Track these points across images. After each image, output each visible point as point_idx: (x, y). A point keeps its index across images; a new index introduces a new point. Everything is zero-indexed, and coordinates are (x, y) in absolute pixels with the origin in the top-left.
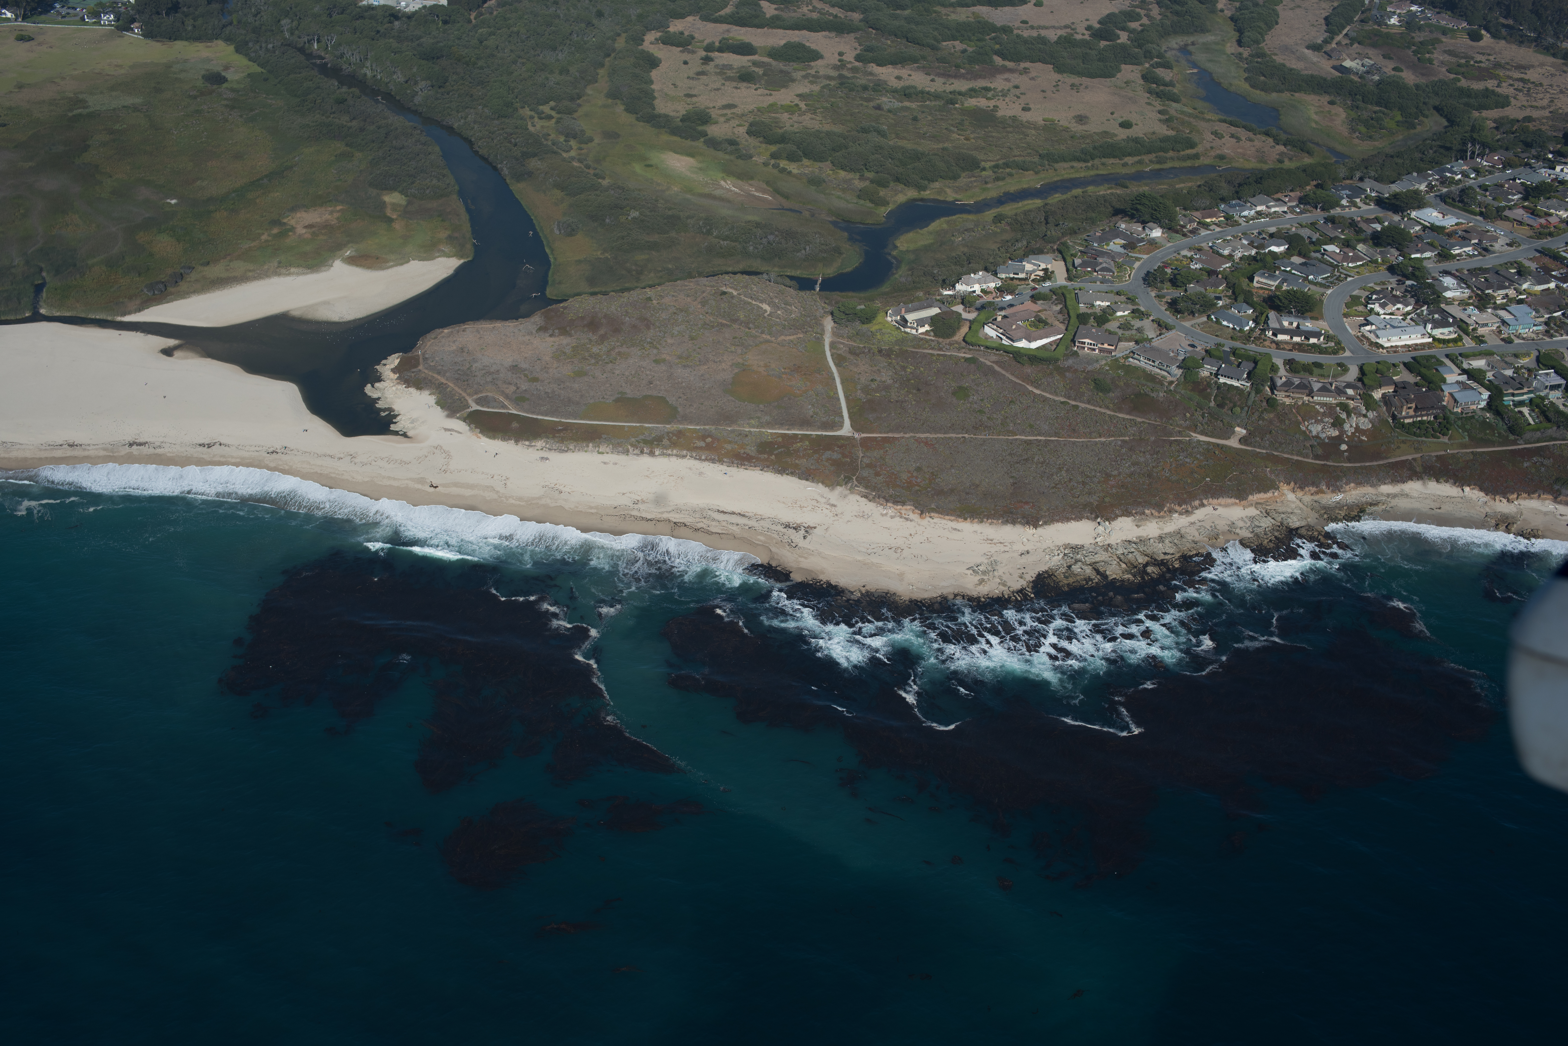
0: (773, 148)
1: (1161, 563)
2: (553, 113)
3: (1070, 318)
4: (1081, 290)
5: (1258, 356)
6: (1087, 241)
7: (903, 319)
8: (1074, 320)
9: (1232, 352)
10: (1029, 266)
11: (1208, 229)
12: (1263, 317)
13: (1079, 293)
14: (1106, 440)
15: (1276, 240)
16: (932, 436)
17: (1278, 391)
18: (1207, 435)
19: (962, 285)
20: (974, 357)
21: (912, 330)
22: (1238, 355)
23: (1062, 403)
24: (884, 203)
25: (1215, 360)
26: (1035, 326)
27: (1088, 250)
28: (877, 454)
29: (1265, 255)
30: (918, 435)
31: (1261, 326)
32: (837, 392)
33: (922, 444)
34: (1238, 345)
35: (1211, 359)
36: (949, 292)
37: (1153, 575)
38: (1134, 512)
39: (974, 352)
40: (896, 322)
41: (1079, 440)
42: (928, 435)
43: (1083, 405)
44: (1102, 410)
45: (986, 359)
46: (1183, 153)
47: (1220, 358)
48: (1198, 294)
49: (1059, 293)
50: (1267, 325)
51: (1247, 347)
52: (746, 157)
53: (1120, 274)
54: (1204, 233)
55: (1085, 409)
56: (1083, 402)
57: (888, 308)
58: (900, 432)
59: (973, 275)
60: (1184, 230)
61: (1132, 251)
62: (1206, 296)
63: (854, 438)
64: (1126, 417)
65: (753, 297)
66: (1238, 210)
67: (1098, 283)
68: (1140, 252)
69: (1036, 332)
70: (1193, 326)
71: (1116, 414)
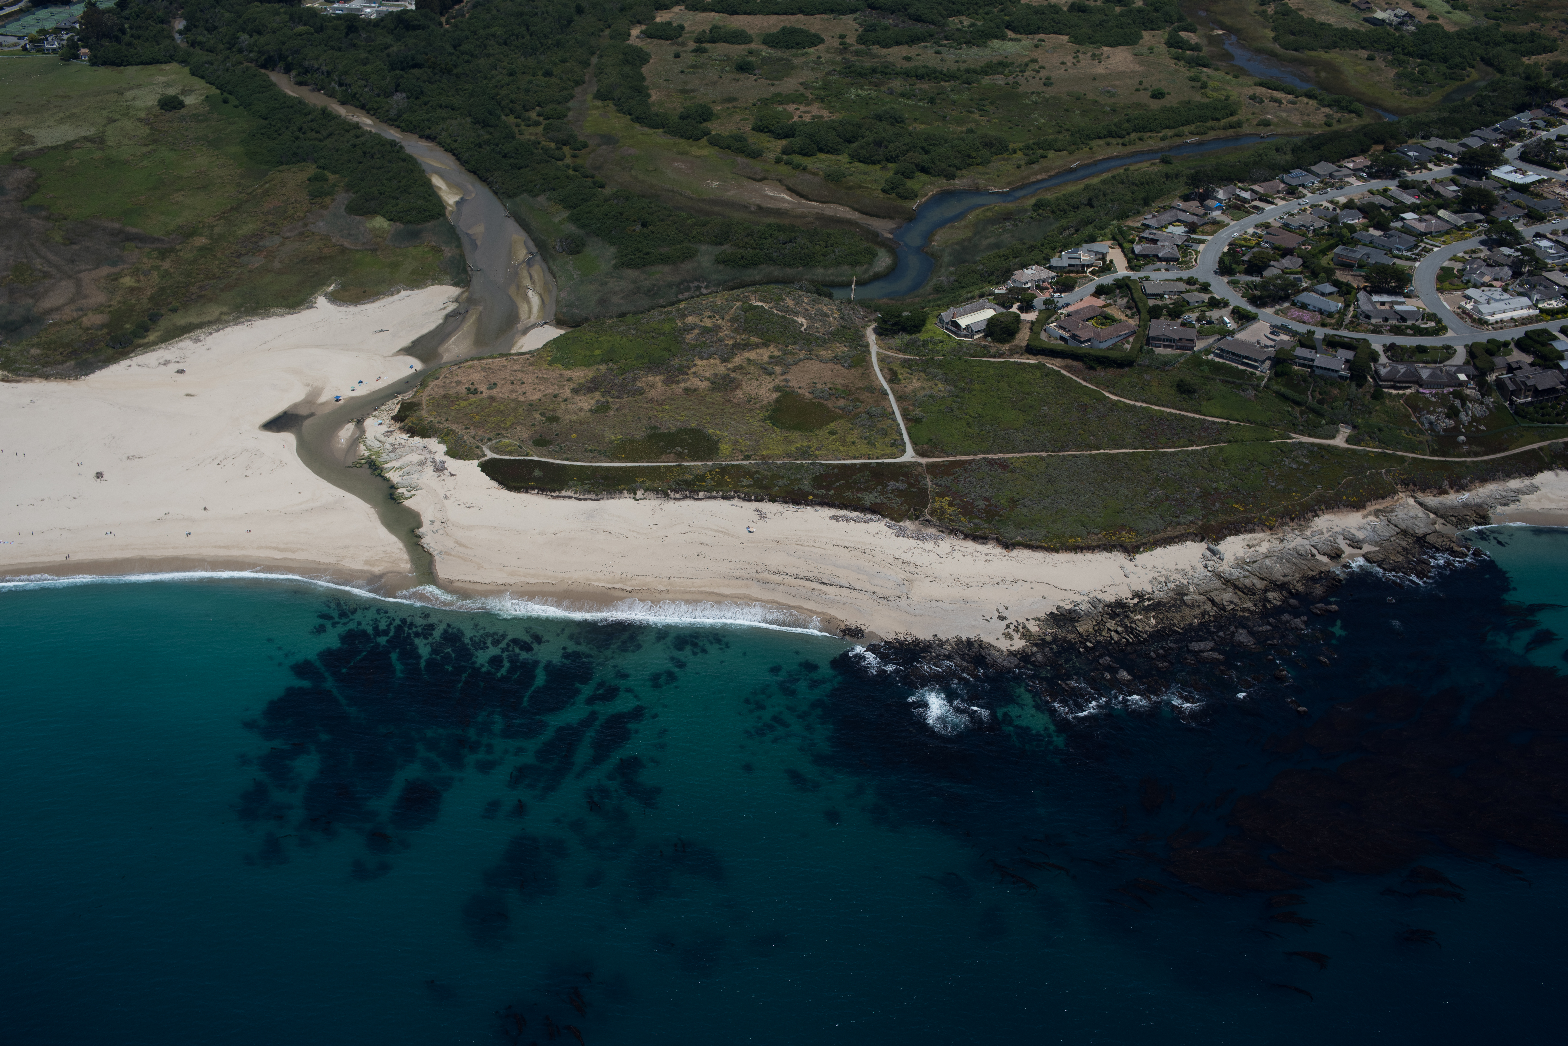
0: (784, 142)
2: (541, 119)
3: (1139, 312)
4: (1147, 280)
5: (1355, 343)
6: (1143, 225)
7: (956, 325)
8: (1144, 314)
9: (1324, 339)
10: (1085, 257)
11: (1272, 203)
12: (1351, 297)
13: (1146, 283)
14: (1199, 448)
15: (1349, 211)
16: (1006, 456)
17: (1382, 381)
18: (1310, 436)
19: (1014, 281)
20: (1040, 362)
21: (966, 336)
22: (1332, 344)
23: (1145, 408)
24: (913, 196)
25: (1308, 351)
26: (1102, 324)
27: (1146, 234)
28: (947, 480)
29: (1341, 228)
30: (991, 456)
31: (1352, 309)
32: (893, 413)
33: (996, 466)
34: (1329, 331)
35: (1303, 349)
36: (1001, 290)
37: (1275, 602)
38: (1243, 529)
39: (1040, 357)
40: (947, 329)
41: (1169, 450)
42: (1001, 456)
43: (1168, 410)
44: (1190, 415)
45: (1053, 364)
46: (1223, 122)
47: (1312, 347)
48: (1278, 277)
49: (1123, 285)
50: (1358, 307)
51: (1340, 333)
52: (756, 155)
53: (1185, 259)
54: (1268, 207)
55: (1170, 414)
56: (1168, 407)
57: (936, 313)
58: (969, 454)
59: (1025, 271)
60: (1247, 206)
61: (1194, 232)
62: (1286, 279)
63: (919, 464)
64: (1217, 420)
65: (787, 310)
66: (1301, 181)
67: (1163, 270)
68: (1203, 233)
69: (1106, 330)
70: (1276, 313)
71: (1206, 418)
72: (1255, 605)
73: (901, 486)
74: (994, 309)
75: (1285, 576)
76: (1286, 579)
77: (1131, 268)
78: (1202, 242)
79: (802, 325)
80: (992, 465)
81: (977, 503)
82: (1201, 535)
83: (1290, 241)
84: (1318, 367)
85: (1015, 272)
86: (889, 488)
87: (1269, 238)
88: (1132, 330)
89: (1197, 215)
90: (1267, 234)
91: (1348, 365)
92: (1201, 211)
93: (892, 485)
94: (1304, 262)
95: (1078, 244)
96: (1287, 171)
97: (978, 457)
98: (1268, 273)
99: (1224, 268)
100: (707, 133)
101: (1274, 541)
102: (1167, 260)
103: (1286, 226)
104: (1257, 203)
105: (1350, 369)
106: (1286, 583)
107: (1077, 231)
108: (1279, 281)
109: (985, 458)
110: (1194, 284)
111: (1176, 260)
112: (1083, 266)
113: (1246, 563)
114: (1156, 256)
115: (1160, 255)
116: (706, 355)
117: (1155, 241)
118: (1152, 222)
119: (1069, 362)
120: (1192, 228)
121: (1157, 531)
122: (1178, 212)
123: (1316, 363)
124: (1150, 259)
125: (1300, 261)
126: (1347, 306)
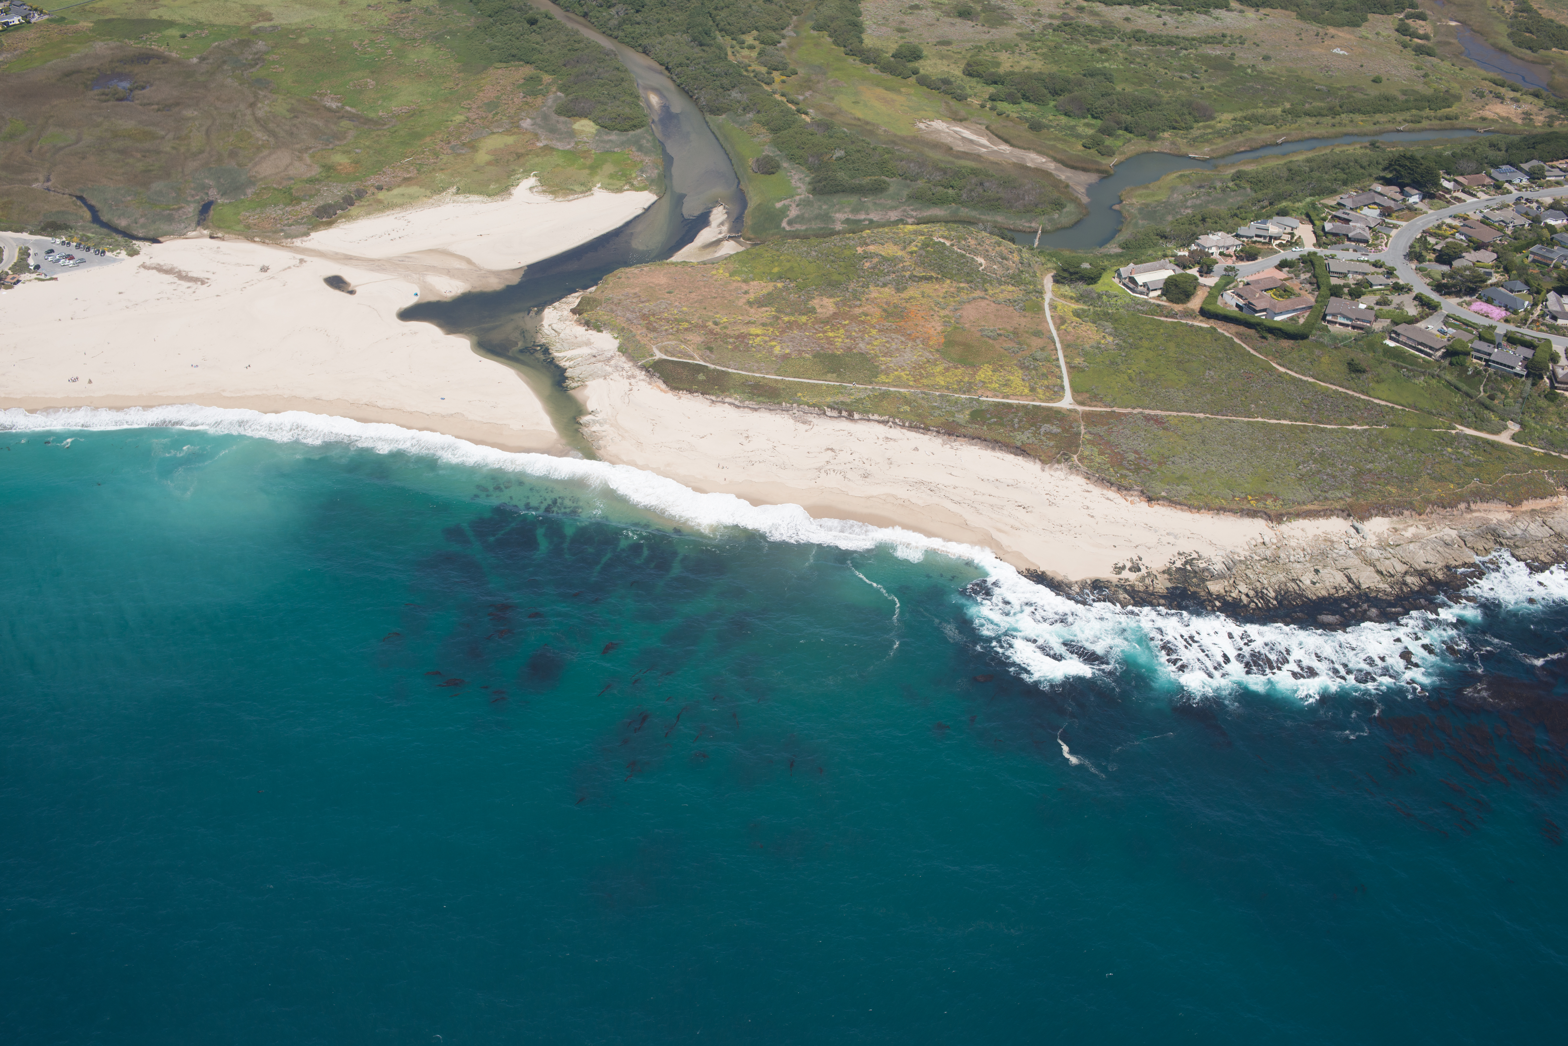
0: (992, 89)
1: (1421, 573)
2: (756, 43)
3: (1319, 287)
4: (1333, 258)
5: (1536, 342)
6: (1339, 204)
7: (1133, 280)
8: (1324, 290)
9: (1505, 335)
10: (1273, 229)
11: (1474, 196)
12: (1540, 297)
13: (1330, 261)
14: (1359, 428)
15: (1553, 211)
16: (1163, 413)
17: (1558, 383)
18: (1476, 429)
19: (1198, 245)
20: (1211, 327)
21: (1142, 293)
22: (1512, 340)
23: (1310, 383)
24: (1110, 153)
25: (1486, 344)
26: (1281, 296)
27: (1339, 213)
28: (1101, 430)
29: (1542, 228)
30: (1147, 412)
31: (1539, 308)
32: (1058, 359)
33: (1152, 422)
34: (1511, 327)
35: (1482, 343)
36: (1183, 253)
37: (1413, 586)
38: (1391, 512)
39: (1212, 321)
40: (1124, 284)
41: (1329, 427)
42: (1158, 412)
43: (1334, 387)
44: (1356, 394)
45: (1225, 330)
46: (1440, 113)
47: (1491, 342)
48: (1466, 268)
49: (1309, 261)
50: (1546, 307)
51: (1521, 330)
52: (961, 98)
53: (1376, 242)
54: (1470, 200)
55: (1336, 392)
56: (1334, 384)
57: (1115, 268)
58: (1126, 407)
59: (1211, 236)
60: (1447, 196)
61: (1389, 215)
62: (1474, 271)
63: (1076, 411)
64: (1383, 403)
65: (967, 249)
66: (1509, 176)
67: (1351, 250)
68: (1398, 218)
69: (1282, 303)
70: (1460, 304)
71: (1372, 399)
72: (1392, 587)
73: (1055, 430)
74: (1174, 270)
75: (1427, 562)
76: (1428, 566)
77: (1319, 244)
78: (1396, 227)
79: (981, 265)
80: (1149, 420)
81: (1126, 455)
82: (1348, 512)
83: (1485, 235)
84: (1494, 362)
85: (1201, 237)
86: (1042, 430)
87: (1465, 230)
88: (1309, 305)
89: (1394, 200)
90: (1464, 225)
91: (1526, 362)
92: (1399, 197)
93: (1046, 427)
94: (1498, 258)
95: (1269, 217)
96: (1495, 166)
97: (1135, 411)
98: (1457, 264)
99: (1414, 255)
100: (915, 72)
101: (1421, 527)
102: (1358, 241)
103: (1485, 221)
104: (1459, 194)
105: (1526, 367)
106: (1426, 570)
107: (1271, 204)
108: (1468, 273)
109: (1141, 413)
110: (1381, 267)
111: (1366, 241)
112: (1271, 238)
113: (1389, 545)
114: (1347, 236)
115: (1350, 235)
116: (881, 284)
117: (1347, 221)
118: (1348, 203)
119: (1242, 329)
120: (1386, 212)
121: (1304, 503)
122: (1376, 195)
123: (1492, 358)
124: (1337, 238)
125: (1495, 256)
126: (1534, 305)
